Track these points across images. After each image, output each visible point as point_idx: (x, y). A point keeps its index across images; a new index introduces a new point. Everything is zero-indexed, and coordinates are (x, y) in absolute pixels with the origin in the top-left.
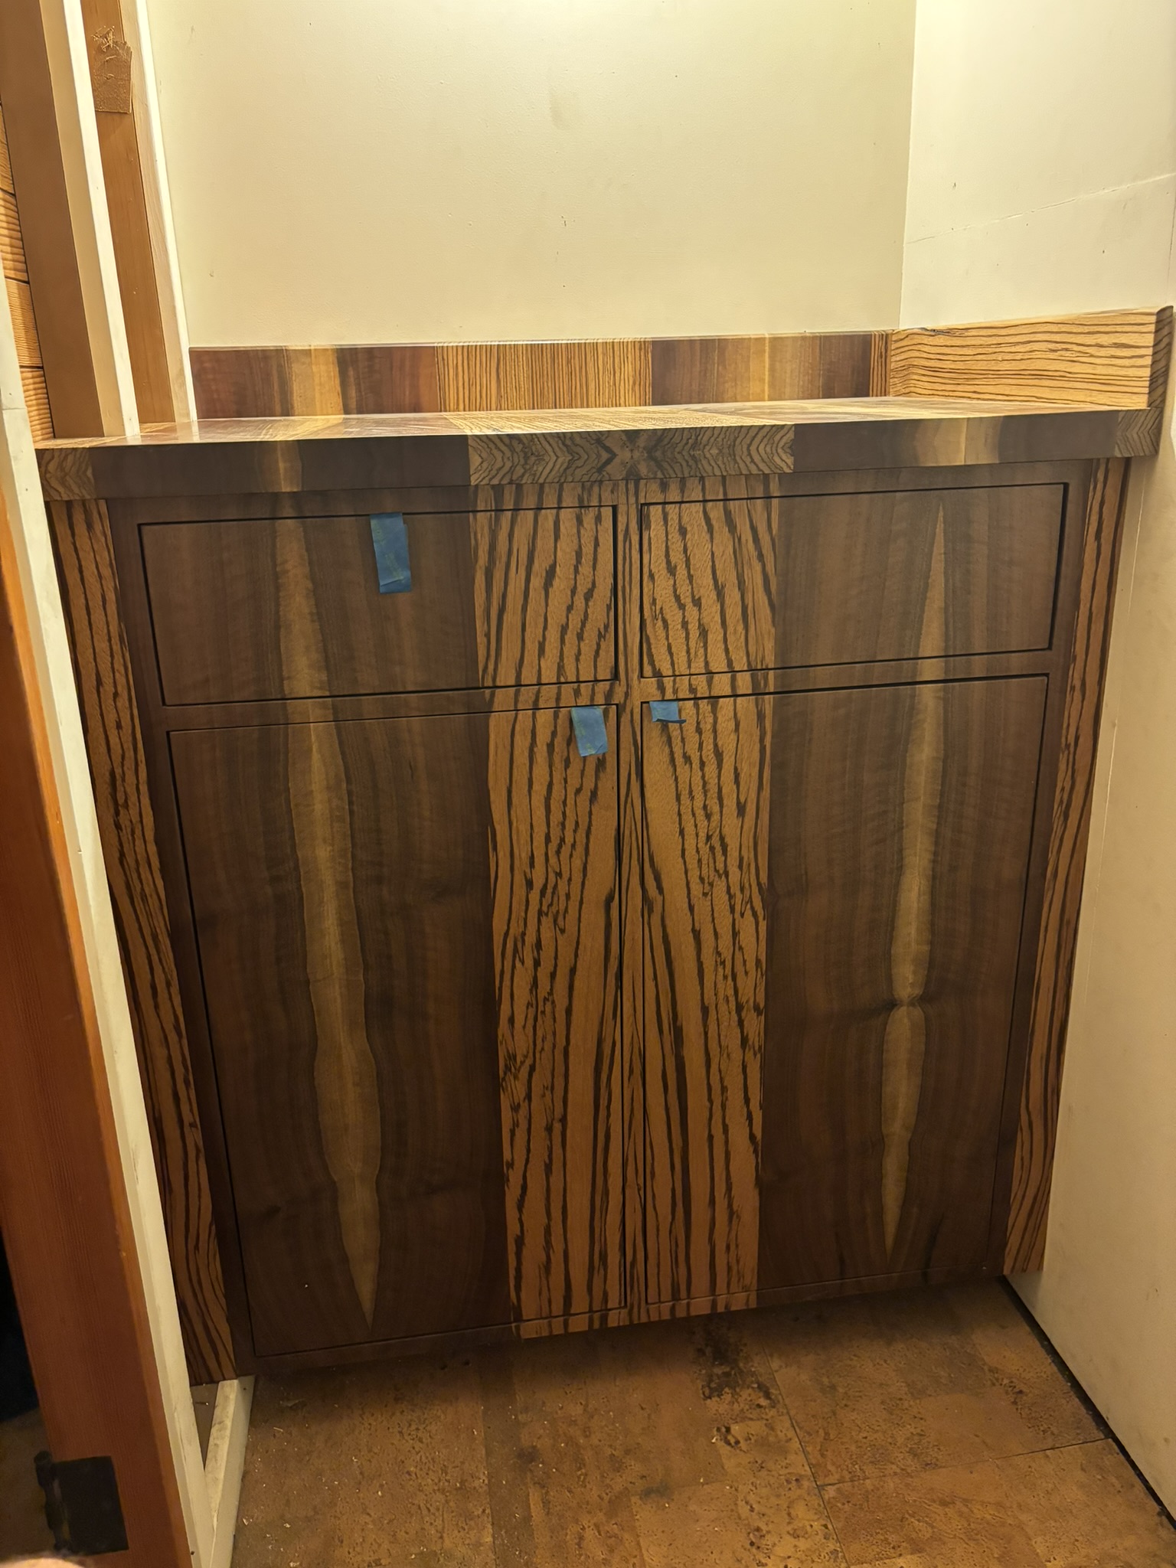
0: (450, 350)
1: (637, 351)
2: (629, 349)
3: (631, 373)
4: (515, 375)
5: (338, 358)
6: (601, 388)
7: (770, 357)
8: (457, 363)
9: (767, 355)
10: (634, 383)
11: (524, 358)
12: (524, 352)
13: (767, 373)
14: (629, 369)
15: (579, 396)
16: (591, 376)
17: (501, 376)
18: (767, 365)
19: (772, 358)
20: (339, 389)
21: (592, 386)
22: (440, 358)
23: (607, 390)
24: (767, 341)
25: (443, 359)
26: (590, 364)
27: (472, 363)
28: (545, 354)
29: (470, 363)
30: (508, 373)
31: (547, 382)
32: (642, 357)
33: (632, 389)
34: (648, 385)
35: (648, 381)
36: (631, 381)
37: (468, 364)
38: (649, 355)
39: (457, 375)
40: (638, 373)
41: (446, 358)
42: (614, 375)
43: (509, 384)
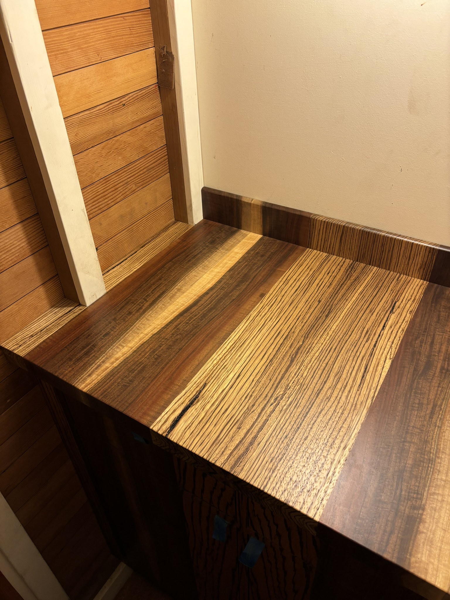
0: (317, 222)
1: (427, 252)
2: (422, 250)
4: (350, 243)
5: (263, 210)
6: (399, 264)
8: (320, 229)
10: (420, 268)
11: (357, 237)
12: (358, 233)
14: (419, 260)
15: (385, 263)
16: (395, 256)
17: (343, 241)
20: (262, 224)
21: (394, 261)
22: (312, 224)
23: (403, 266)
25: (313, 225)
26: (396, 250)
27: (328, 231)
28: (369, 237)
29: (327, 231)
30: (346, 241)
31: (368, 252)
32: (430, 256)
33: (418, 270)
34: (429, 271)
35: (429, 269)
36: (419, 267)
37: (326, 230)
38: (435, 257)
39: (319, 234)
40: (424, 263)
41: (315, 225)
42: (409, 260)
43: (346, 246)
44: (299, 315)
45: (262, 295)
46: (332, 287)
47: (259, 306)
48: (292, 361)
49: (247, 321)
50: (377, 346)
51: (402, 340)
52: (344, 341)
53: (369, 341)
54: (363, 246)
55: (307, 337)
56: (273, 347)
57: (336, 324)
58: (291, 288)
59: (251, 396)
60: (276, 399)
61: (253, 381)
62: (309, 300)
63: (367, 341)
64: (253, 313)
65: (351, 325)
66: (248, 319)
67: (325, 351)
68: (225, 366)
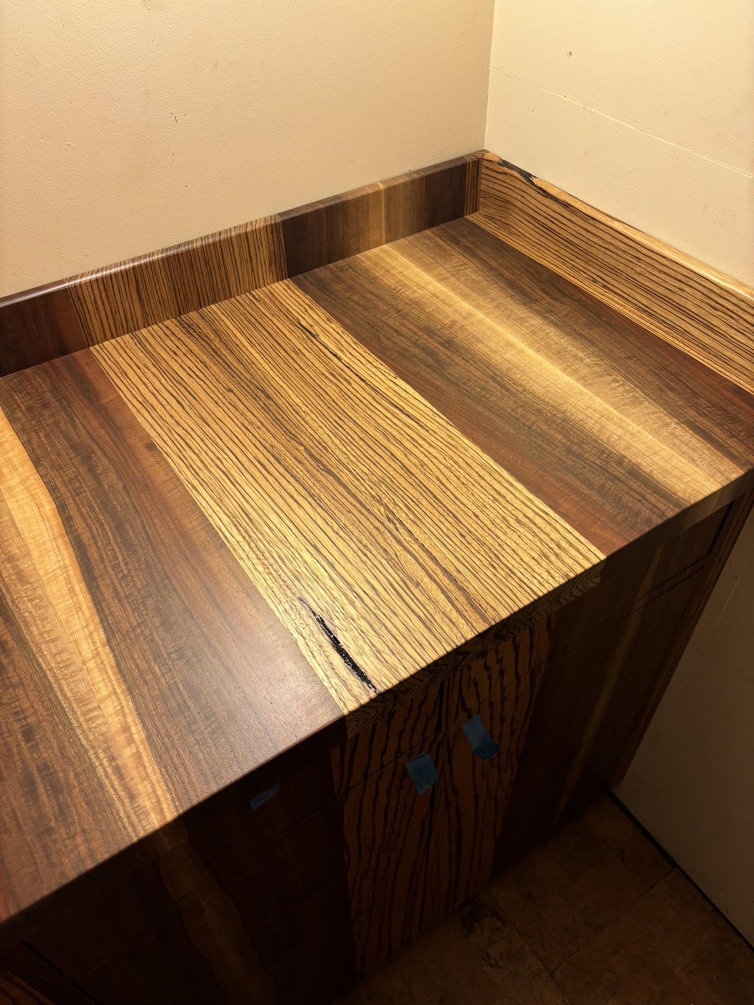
0: (84, 288)
1: (270, 234)
2: (262, 235)
3: (266, 255)
4: (157, 291)
6: (241, 278)
7: (386, 206)
8: (95, 299)
9: (383, 205)
10: (270, 264)
11: (163, 273)
12: (161, 267)
13: (383, 221)
14: (264, 253)
15: (221, 290)
16: (230, 269)
17: (143, 296)
18: (383, 214)
19: (388, 206)
21: (232, 278)
22: (75, 298)
23: (246, 277)
24: (383, 193)
25: (79, 299)
26: (228, 260)
27: (111, 294)
28: (182, 262)
29: (109, 293)
30: (149, 292)
31: (189, 288)
32: (275, 239)
33: (269, 269)
34: (282, 262)
35: (282, 258)
36: (267, 264)
37: (107, 295)
38: (282, 235)
39: (97, 309)
40: (272, 254)
41: (81, 296)
42: (251, 262)
43: (152, 301)
44: (240, 425)
45: (151, 447)
46: (209, 363)
47: (174, 463)
48: (330, 473)
49: (197, 490)
50: (364, 378)
51: (372, 352)
52: (333, 403)
53: (351, 381)
54: (179, 282)
55: (296, 437)
56: (283, 482)
57: (293, 396)
58: (168, 407)
59: (365, 546)
60: (389, 520)
61: (337, 533)
62: (216, 399)
63: (350, 384)
64: (186, 476)
65: (307, 383)
66: (194, 487)
67: (337, 431)
68: (279, 557)
